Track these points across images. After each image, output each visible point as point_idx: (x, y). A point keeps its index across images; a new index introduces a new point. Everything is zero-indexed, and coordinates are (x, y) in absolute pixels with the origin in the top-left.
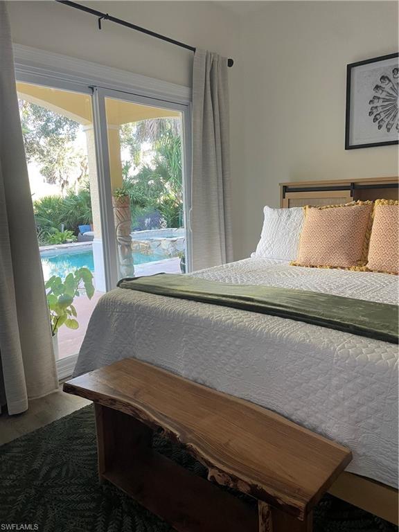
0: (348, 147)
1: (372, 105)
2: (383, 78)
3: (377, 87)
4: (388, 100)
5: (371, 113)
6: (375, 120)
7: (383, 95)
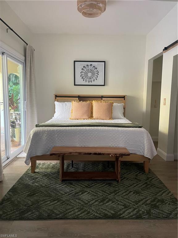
0: (75, 85)
1: (81, 74)
2: (84, 67)
3: (82, 69)
4: (85, 73)
5: (81, 76)
6: (82, 78)
7: (84, 72)
